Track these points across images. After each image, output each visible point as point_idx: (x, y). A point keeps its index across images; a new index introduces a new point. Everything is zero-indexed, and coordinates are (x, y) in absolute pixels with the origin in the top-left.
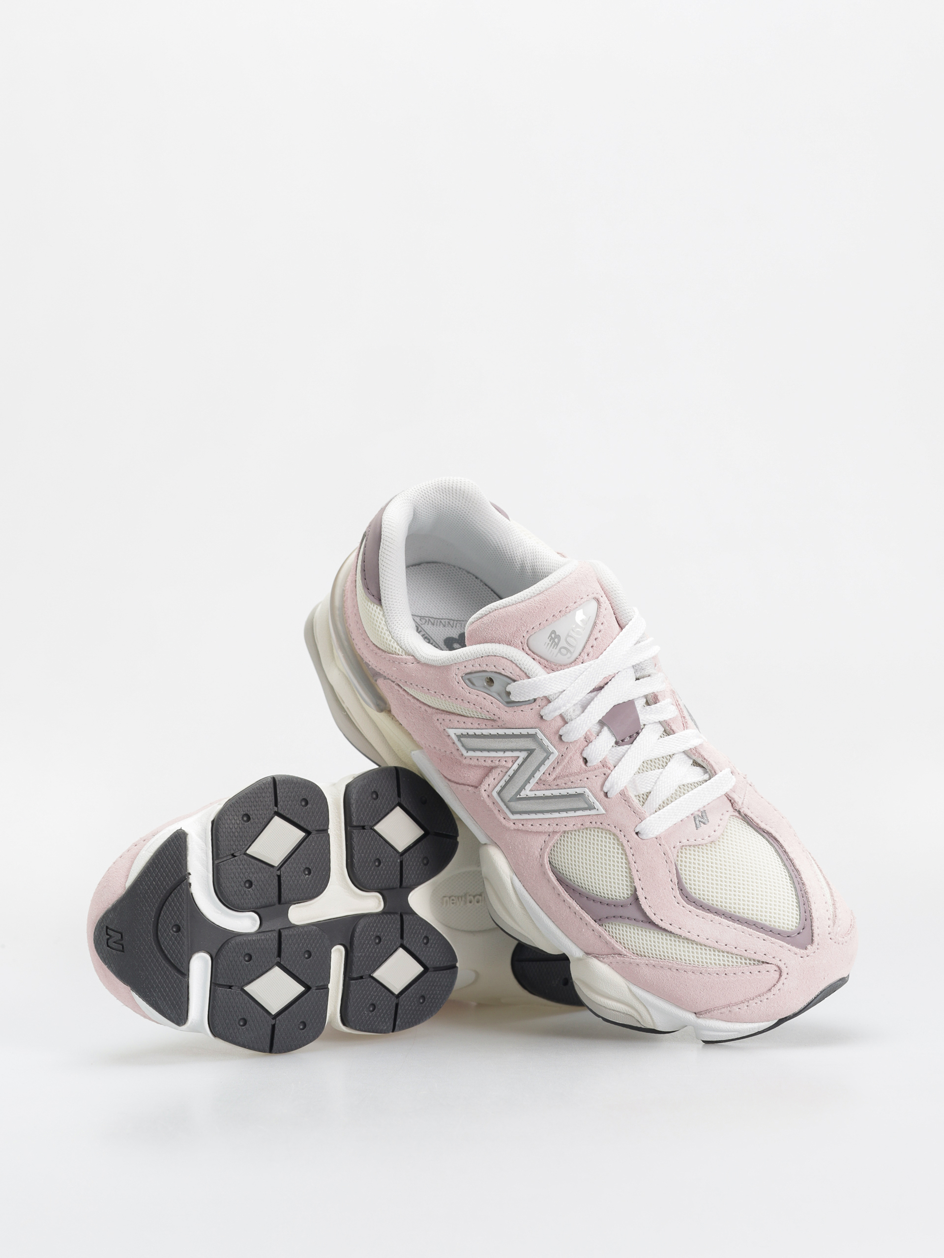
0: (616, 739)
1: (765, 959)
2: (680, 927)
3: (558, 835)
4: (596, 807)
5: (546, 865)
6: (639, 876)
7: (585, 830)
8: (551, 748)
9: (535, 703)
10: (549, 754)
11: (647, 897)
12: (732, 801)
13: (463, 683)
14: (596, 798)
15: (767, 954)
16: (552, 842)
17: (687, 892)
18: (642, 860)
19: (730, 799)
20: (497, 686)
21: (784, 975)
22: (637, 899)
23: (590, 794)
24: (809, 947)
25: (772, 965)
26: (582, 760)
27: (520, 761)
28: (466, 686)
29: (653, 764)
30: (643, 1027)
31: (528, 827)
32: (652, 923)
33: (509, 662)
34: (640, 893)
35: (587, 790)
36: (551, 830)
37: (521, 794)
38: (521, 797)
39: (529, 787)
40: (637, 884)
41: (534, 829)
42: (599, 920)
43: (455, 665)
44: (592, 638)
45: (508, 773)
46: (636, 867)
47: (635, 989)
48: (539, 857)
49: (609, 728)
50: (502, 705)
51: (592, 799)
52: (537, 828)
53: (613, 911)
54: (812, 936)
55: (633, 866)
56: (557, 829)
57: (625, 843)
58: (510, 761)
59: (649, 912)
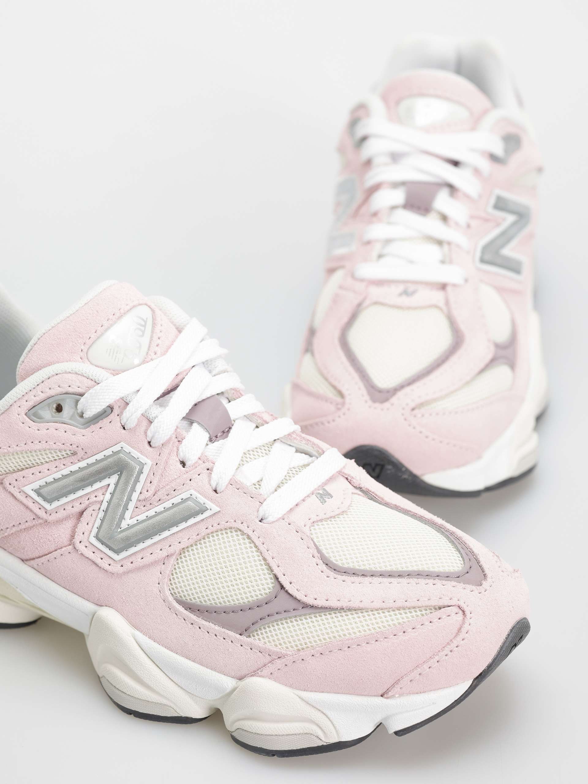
0: (209, 434)
1: (441, 603)
2: (339, 599)
3: (174, 557)
4: (208, 507)
5: (169, 597)
6: (277, 562)
7: (202, 540)
8: (143, 459)
9: (113, 413)
10: (142, 465)
11: (292, 581)
12: (349, 478)
13: (29, 420)
14: (205, 497)
15: (442, 596)
16: (169, 569)
17: (335, 564)
18: (275, 544)
19: (346, 477)
20: (67, 411)
21: (467, 613)
22: (282, 587)
23: (198, 495)
24: (484, 582)
25: (451, 607)
26: (179, 463)
27: (111, 489)
28: (33, 423)
29: (255, 453)
30: (325, 744)
31: (138, 562)
32: (306, 606)
33: (73, 375)
34: (282, 579)
35: (193, 492)
36: (164, 553)
37: (122, 526)
38: (122, 529)
39: (128, 514)
40: (277, 571)
41: (146, 561)
42: (245, 631)
43: (15, 404)
44: (155, 337)
45: (102, 508)
46: (271, 554)
47: (305, 695)
48: (159, 593)
49: (199, 424)
50: (78, 429)
51: (202, 499)
52: (149, 559)
53: (258, 613)
54: (483, 571)
55: (267, 554)
56: (171, 550)
57: (251, 533)
58: (100, 494)
59: (299, 595)
